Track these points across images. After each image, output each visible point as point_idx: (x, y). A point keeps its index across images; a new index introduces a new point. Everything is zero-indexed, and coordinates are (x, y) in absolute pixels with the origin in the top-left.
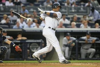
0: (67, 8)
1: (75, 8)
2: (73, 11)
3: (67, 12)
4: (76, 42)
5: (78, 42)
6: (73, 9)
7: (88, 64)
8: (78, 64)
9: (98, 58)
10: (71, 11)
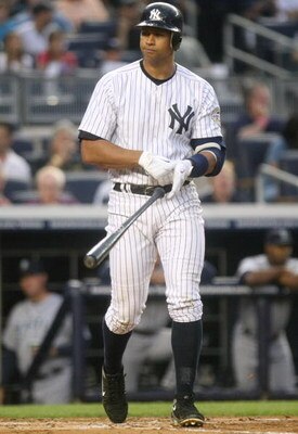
0: (15, 86)
1: (62, 85)
2: (53, 99)
3: (16, 109)
4: (75, 294)
5: (84, 289)
6: (50, 87)
7: (150, 427)
8: (85, 427)
9: (205, 387)
10: (38, 100)
